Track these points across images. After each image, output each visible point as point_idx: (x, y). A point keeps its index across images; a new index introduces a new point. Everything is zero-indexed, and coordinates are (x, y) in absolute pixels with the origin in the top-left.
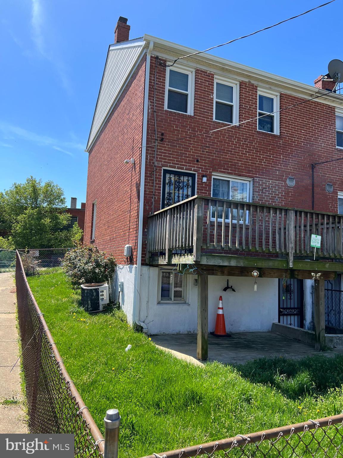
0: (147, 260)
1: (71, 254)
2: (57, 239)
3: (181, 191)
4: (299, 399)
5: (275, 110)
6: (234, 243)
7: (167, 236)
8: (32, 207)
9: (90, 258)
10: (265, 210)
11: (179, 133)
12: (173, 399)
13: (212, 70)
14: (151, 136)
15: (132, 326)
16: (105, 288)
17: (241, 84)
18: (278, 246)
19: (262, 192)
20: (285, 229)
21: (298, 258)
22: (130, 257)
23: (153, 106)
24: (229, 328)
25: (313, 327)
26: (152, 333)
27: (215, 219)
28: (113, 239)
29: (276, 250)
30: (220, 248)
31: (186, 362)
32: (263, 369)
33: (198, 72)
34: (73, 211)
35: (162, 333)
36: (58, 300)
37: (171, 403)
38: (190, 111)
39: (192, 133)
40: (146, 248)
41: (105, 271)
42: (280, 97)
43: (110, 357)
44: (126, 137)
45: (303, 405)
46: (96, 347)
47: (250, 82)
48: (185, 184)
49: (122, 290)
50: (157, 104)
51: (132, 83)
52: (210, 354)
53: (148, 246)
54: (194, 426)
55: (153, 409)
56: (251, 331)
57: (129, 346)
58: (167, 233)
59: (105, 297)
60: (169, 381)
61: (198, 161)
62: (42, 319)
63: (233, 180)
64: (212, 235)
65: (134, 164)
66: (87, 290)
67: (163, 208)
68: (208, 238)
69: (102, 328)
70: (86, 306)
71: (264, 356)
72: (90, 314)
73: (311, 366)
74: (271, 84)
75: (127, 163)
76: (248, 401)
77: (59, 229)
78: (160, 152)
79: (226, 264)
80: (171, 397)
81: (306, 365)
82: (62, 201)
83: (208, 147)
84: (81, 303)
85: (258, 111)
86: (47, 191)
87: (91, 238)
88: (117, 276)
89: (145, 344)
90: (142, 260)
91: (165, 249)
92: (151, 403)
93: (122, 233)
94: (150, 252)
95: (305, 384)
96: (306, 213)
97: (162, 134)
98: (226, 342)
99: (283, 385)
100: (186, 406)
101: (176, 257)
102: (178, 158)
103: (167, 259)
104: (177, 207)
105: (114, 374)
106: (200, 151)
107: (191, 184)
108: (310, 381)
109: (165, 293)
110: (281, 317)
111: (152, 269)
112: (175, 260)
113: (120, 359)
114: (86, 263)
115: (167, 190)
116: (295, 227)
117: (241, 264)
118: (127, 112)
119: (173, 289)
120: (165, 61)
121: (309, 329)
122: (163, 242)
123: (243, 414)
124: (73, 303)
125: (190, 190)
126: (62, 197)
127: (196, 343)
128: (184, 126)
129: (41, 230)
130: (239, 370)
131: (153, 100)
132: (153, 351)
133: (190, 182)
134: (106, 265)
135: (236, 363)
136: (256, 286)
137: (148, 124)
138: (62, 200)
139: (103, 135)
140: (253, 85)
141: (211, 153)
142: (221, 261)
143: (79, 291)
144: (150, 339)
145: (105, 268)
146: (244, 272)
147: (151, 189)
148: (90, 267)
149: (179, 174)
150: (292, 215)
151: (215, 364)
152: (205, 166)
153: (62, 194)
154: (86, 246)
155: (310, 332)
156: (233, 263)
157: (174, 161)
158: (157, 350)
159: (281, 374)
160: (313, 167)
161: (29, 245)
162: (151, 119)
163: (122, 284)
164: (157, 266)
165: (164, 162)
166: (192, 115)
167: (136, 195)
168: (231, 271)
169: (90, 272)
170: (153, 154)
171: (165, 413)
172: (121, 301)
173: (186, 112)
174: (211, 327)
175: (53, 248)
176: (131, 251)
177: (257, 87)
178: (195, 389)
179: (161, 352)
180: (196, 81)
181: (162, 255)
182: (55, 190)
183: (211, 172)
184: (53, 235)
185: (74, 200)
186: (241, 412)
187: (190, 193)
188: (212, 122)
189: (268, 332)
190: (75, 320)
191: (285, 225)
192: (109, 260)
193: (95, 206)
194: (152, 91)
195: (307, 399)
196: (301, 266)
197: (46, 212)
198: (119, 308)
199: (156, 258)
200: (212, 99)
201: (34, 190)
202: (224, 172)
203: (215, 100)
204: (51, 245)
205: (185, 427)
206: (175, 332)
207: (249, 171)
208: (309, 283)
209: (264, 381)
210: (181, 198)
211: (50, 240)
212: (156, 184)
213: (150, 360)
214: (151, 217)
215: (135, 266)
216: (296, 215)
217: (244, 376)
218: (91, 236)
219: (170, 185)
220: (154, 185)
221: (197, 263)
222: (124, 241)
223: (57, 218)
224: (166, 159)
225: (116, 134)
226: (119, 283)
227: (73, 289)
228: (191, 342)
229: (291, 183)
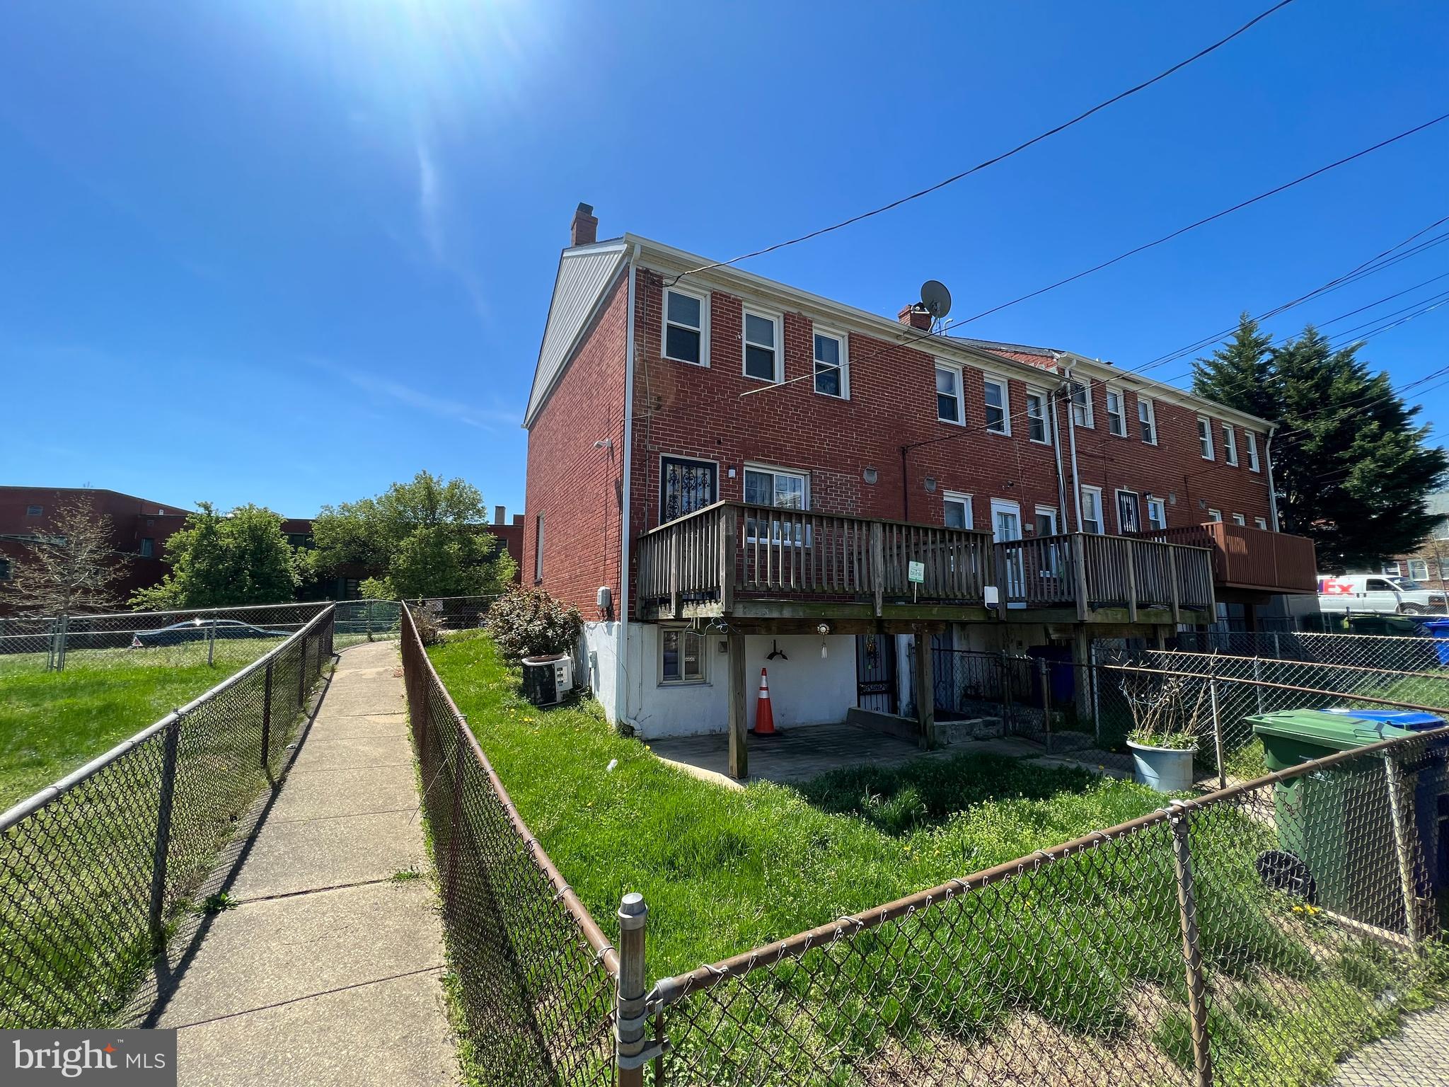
0: (637, 613)
1: (502, 605)
2: (471, 579)
3: (693, 493)
4: (905, 834)
5: (841, 362)
6: (787, 579)
7: (673, 571)
8: (426, 524)
9: (536, 612)
10: (835, 523)
11: (687, 397)
12: (697, 852)
13: (739, 294)
14: (640, 401)
15: (614, 727)
16: (565, 663)
17: (787, 316)
18: (857, 582)
19: (826, 494)
20: (868, 551)
21: (889, 599)
22: (608, 609)
23: (642, 351)
24: (778, 722)
25: (914, 710)
26: (650, 738)
27: (756, 539)
28: (577, 576)
29: (854, 588)
30: (765, 589)
31: (714, 783)
32: (841, 787)
33: (715, 296)
34: (498, 529)
35: (667, 736)
36: (480, 686)
37: (694, 857)
38: (705, 360)
39: (710, 397)
40: (635, 591)
41: (564, 633)
42: (849, 338)
43: (583, 782)
44: (595, 402)
45: (910, 843)
46: (555, 767)
47: (800, 314)
48: (699, 481)
49: (595, 666)
50: (650, 348)
51: (605, 312)
52: (752, 767)
53: (639, 589)
54: (736, 896)
55: (663, 871)
56: (815, 724)
57: (613, 763)
58: (673, 565)
59: (565, 678)
60: (689, 819)
61: (719, 442)
62: (464, 725)
63: (778, 473)
64: (751, 567)
65: (612, 448)
66: (534, 667)
67: (663, 522)
68: (745, 572)
69: (564, 734)
70: (533, 696)
71: (840, 766)
72: (541, 709)
73: (918, 778)
74: (835, 317)
75: (598, 446)
76: (823, 843)
77: (475, 561)
78: (656, 428)
79: (775, 615)
80: (694, 848)
81: (909, 776)
82: (480, 513)
83: (736, 419)
84: (523, 691)
85: (815, 360)
86: (452, 496)
87: (536, 576)
88: (585, 642)
89: (641, 757)
90: (629, 613)
91: (670, 593)
92: (660, 860)
93: (592, 567)
94: (642, 599)
95: (913, 808)
96: (900, 527)
97: (659, 398)
98: (775, 745)
99: (876, 812)
100: (721, 861)
101: (690, 606)
102: (687, 438)
103: (673, 611)
104: (689, 520)
105: (591, 813)
106: (723, 426)
107: (709, 481)
108: (920, 803)
109: (670, 668)
110: (862, 698)
111: (646, 627)
112: (687, 613)
113: (600, 786)
114: (531, 621)
115: (669, 492)
116: (884, 549)
117: (800, 614)
118: (597, 361)
119: (684, 659)
120: (661, 277)
121: (906, 716)
122: (665, 581)
123: (816, 867)
124: (508, 690)
125: (708, 490)
126: (480, 506)
127: (728, 751)
128: (695, 385)
129: (442, 563)
130: (802, 793)
131: (642, 341)
132: (656, 769)
133: (708, 477)
134: (566, 623)
135: (796, 780)
136: (824, 651)
137: (634, 382)
138: (479, 511)
139: (553, 399)
140: (805, 319)
141: (742, 429)
142: (767, 611)
143: (519, 669)
144: (648, 747)
145: (564, 629)
146: (803, 627)
147: (642, 490)
148: (537, 627)
149: (690, 465)
150: (878, 530)
151: (762, 784)
152: (733, 451)
153: (480, 501)
154: (527, 591)
155: (909, 719)
156: (787, 613)
157: (680, 442)
158: (663, 766)
159: (872, 794)
160: (904, 451)
161: (422, 591)
162: (638, 373)
163: (595, 655)
164: (656, 621)
165: (663, 444)
166: (708, 366)
167: (616, 501)
168: (785, 627)
169: (537, 637)
170: (644, 431)
171: (685, 876)
172: (593, 683)
173: (698, 362)
174: (750, 721)
175: (465, 594)
176: (609, 597)
177: (811, 322)
178: (735, 831)
179: (671, 770)
180: (712, 310)
181: (665, 603)
182: (468, 494)
183: (742, 461)
184: (464, 572)
185: (500, 510)
186: (813, 864)
187: (707, 496)
188: (741, 378)
189: (842, 724)
190: (515, 721)
191: (867, 546)
192: (570, 614)
193: (541, 521)
194: (639, 326)
195: (917, 834)
196: (893, 614)
197: (452, 531)
198: (590, 696)
199: (655, 609)
200: (740, 341)
201: (429, 494)
202: (764, 461)
203: (745, 342)
204: (462, 590)
205: (721, 897)
206: (688, 733)
207: (804, 459)
208: (904, 640)
209: (845, 809)
210: (692, 505)
211: (459, 581)
212: (650, 481)
213: (652, 786)
214: (643, 538)
215: (617, 623)
216: (884, 530)
217: (813, 801)
218: (536, 572)
219: (674, 483)
220: (648, 483)
221: (727, 616)
222: (597, 581)
223: (471, 542)
224: (666, 440)
225: (578, 397)
226: (589, 655)
227: (507, 665)
228: (717, 749)
229: (871, 478)
